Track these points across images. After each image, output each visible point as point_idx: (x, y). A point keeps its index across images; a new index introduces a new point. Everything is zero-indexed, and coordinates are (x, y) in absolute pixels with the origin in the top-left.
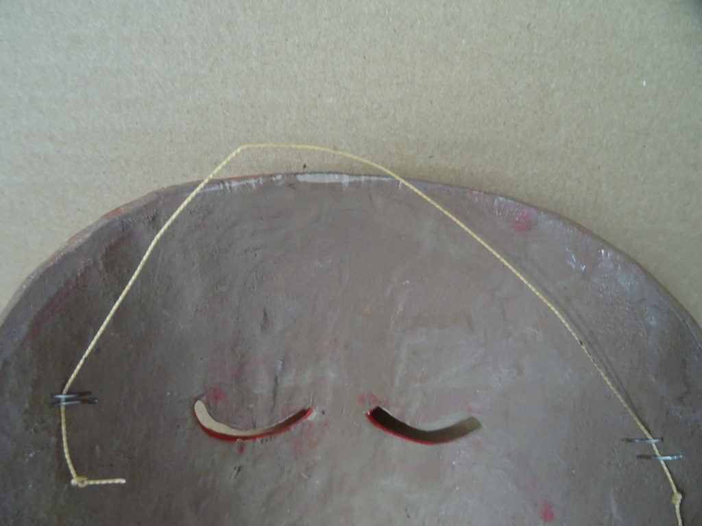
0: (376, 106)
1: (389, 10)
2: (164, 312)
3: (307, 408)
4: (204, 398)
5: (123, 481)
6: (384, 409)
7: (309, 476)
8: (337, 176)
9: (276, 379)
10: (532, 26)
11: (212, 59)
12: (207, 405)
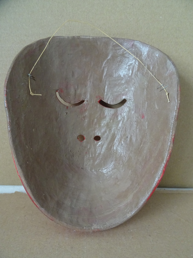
0: (98, 25)
1: (101, 2)
2: (50, 65)
3: (83, 100)
4: (58, 91)
5: (41, 95)
6: (103, 100)
7: (84, 119)
8: (89, 37)
9: (76, 90)
10: (133, 5)
11: (62, 15)
12: (59, 93)
